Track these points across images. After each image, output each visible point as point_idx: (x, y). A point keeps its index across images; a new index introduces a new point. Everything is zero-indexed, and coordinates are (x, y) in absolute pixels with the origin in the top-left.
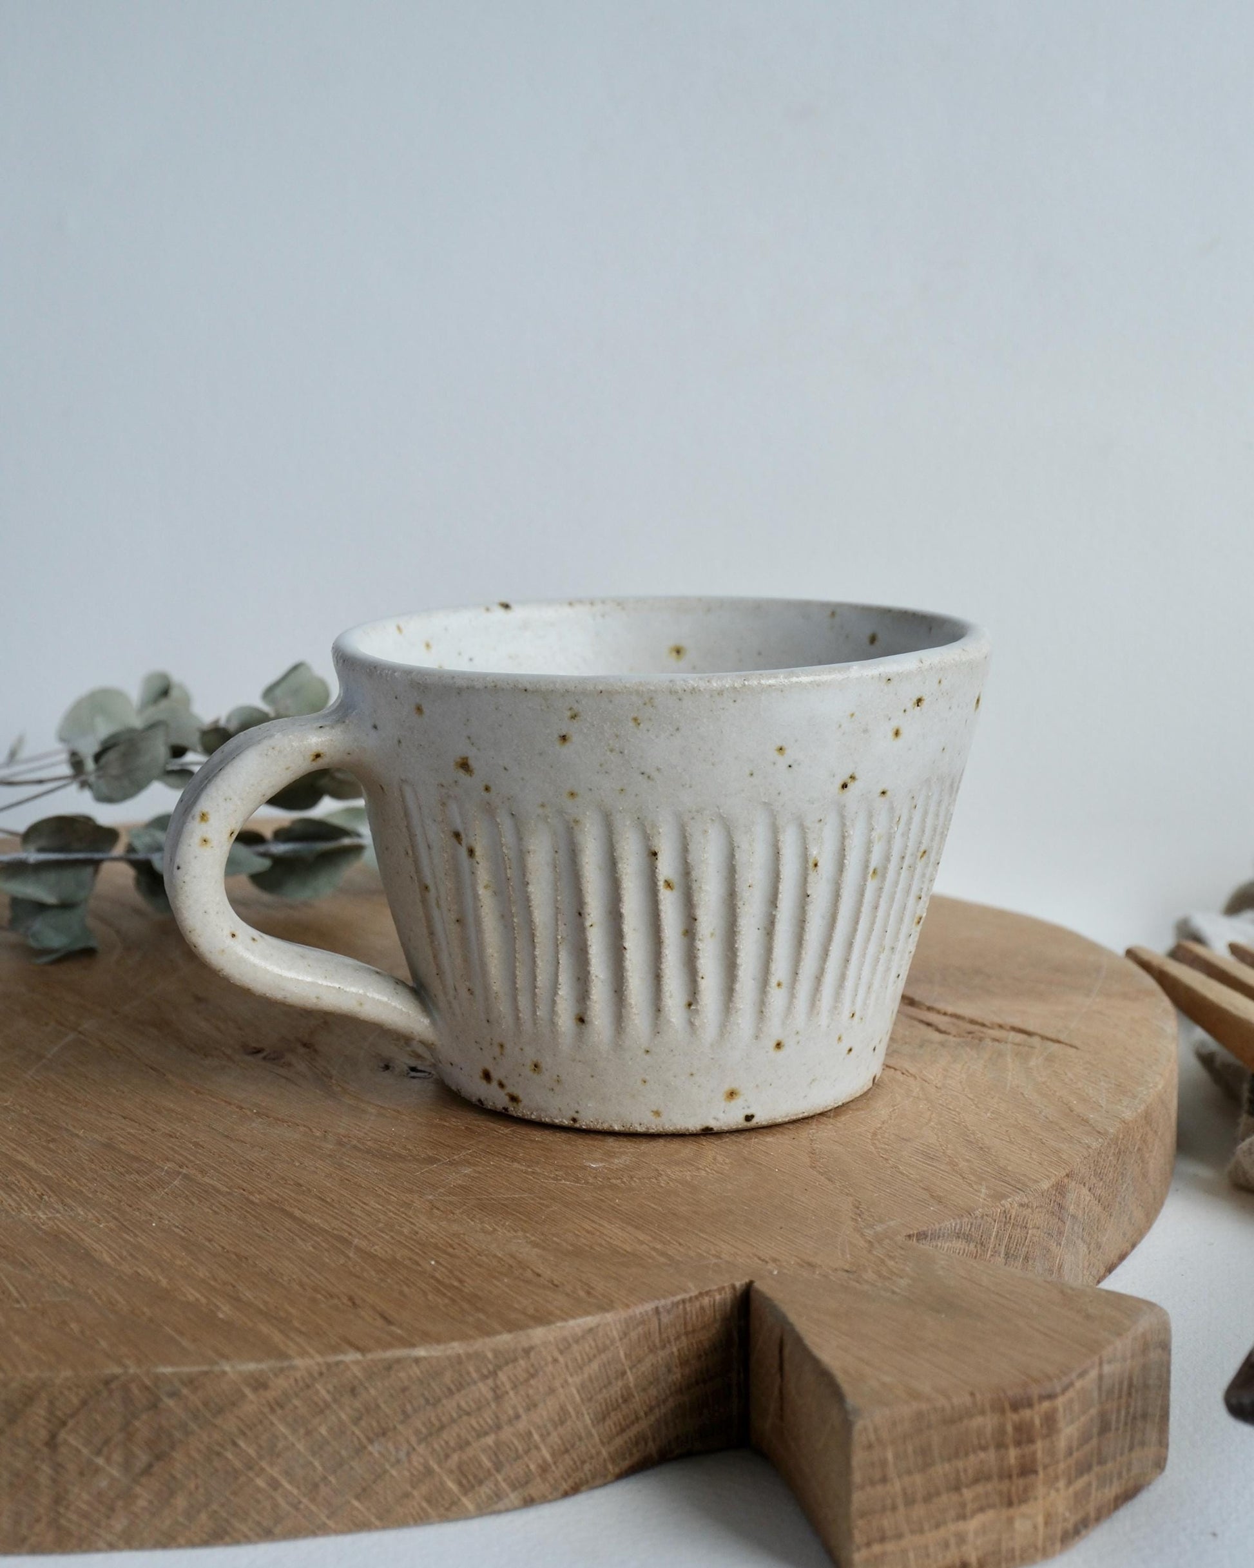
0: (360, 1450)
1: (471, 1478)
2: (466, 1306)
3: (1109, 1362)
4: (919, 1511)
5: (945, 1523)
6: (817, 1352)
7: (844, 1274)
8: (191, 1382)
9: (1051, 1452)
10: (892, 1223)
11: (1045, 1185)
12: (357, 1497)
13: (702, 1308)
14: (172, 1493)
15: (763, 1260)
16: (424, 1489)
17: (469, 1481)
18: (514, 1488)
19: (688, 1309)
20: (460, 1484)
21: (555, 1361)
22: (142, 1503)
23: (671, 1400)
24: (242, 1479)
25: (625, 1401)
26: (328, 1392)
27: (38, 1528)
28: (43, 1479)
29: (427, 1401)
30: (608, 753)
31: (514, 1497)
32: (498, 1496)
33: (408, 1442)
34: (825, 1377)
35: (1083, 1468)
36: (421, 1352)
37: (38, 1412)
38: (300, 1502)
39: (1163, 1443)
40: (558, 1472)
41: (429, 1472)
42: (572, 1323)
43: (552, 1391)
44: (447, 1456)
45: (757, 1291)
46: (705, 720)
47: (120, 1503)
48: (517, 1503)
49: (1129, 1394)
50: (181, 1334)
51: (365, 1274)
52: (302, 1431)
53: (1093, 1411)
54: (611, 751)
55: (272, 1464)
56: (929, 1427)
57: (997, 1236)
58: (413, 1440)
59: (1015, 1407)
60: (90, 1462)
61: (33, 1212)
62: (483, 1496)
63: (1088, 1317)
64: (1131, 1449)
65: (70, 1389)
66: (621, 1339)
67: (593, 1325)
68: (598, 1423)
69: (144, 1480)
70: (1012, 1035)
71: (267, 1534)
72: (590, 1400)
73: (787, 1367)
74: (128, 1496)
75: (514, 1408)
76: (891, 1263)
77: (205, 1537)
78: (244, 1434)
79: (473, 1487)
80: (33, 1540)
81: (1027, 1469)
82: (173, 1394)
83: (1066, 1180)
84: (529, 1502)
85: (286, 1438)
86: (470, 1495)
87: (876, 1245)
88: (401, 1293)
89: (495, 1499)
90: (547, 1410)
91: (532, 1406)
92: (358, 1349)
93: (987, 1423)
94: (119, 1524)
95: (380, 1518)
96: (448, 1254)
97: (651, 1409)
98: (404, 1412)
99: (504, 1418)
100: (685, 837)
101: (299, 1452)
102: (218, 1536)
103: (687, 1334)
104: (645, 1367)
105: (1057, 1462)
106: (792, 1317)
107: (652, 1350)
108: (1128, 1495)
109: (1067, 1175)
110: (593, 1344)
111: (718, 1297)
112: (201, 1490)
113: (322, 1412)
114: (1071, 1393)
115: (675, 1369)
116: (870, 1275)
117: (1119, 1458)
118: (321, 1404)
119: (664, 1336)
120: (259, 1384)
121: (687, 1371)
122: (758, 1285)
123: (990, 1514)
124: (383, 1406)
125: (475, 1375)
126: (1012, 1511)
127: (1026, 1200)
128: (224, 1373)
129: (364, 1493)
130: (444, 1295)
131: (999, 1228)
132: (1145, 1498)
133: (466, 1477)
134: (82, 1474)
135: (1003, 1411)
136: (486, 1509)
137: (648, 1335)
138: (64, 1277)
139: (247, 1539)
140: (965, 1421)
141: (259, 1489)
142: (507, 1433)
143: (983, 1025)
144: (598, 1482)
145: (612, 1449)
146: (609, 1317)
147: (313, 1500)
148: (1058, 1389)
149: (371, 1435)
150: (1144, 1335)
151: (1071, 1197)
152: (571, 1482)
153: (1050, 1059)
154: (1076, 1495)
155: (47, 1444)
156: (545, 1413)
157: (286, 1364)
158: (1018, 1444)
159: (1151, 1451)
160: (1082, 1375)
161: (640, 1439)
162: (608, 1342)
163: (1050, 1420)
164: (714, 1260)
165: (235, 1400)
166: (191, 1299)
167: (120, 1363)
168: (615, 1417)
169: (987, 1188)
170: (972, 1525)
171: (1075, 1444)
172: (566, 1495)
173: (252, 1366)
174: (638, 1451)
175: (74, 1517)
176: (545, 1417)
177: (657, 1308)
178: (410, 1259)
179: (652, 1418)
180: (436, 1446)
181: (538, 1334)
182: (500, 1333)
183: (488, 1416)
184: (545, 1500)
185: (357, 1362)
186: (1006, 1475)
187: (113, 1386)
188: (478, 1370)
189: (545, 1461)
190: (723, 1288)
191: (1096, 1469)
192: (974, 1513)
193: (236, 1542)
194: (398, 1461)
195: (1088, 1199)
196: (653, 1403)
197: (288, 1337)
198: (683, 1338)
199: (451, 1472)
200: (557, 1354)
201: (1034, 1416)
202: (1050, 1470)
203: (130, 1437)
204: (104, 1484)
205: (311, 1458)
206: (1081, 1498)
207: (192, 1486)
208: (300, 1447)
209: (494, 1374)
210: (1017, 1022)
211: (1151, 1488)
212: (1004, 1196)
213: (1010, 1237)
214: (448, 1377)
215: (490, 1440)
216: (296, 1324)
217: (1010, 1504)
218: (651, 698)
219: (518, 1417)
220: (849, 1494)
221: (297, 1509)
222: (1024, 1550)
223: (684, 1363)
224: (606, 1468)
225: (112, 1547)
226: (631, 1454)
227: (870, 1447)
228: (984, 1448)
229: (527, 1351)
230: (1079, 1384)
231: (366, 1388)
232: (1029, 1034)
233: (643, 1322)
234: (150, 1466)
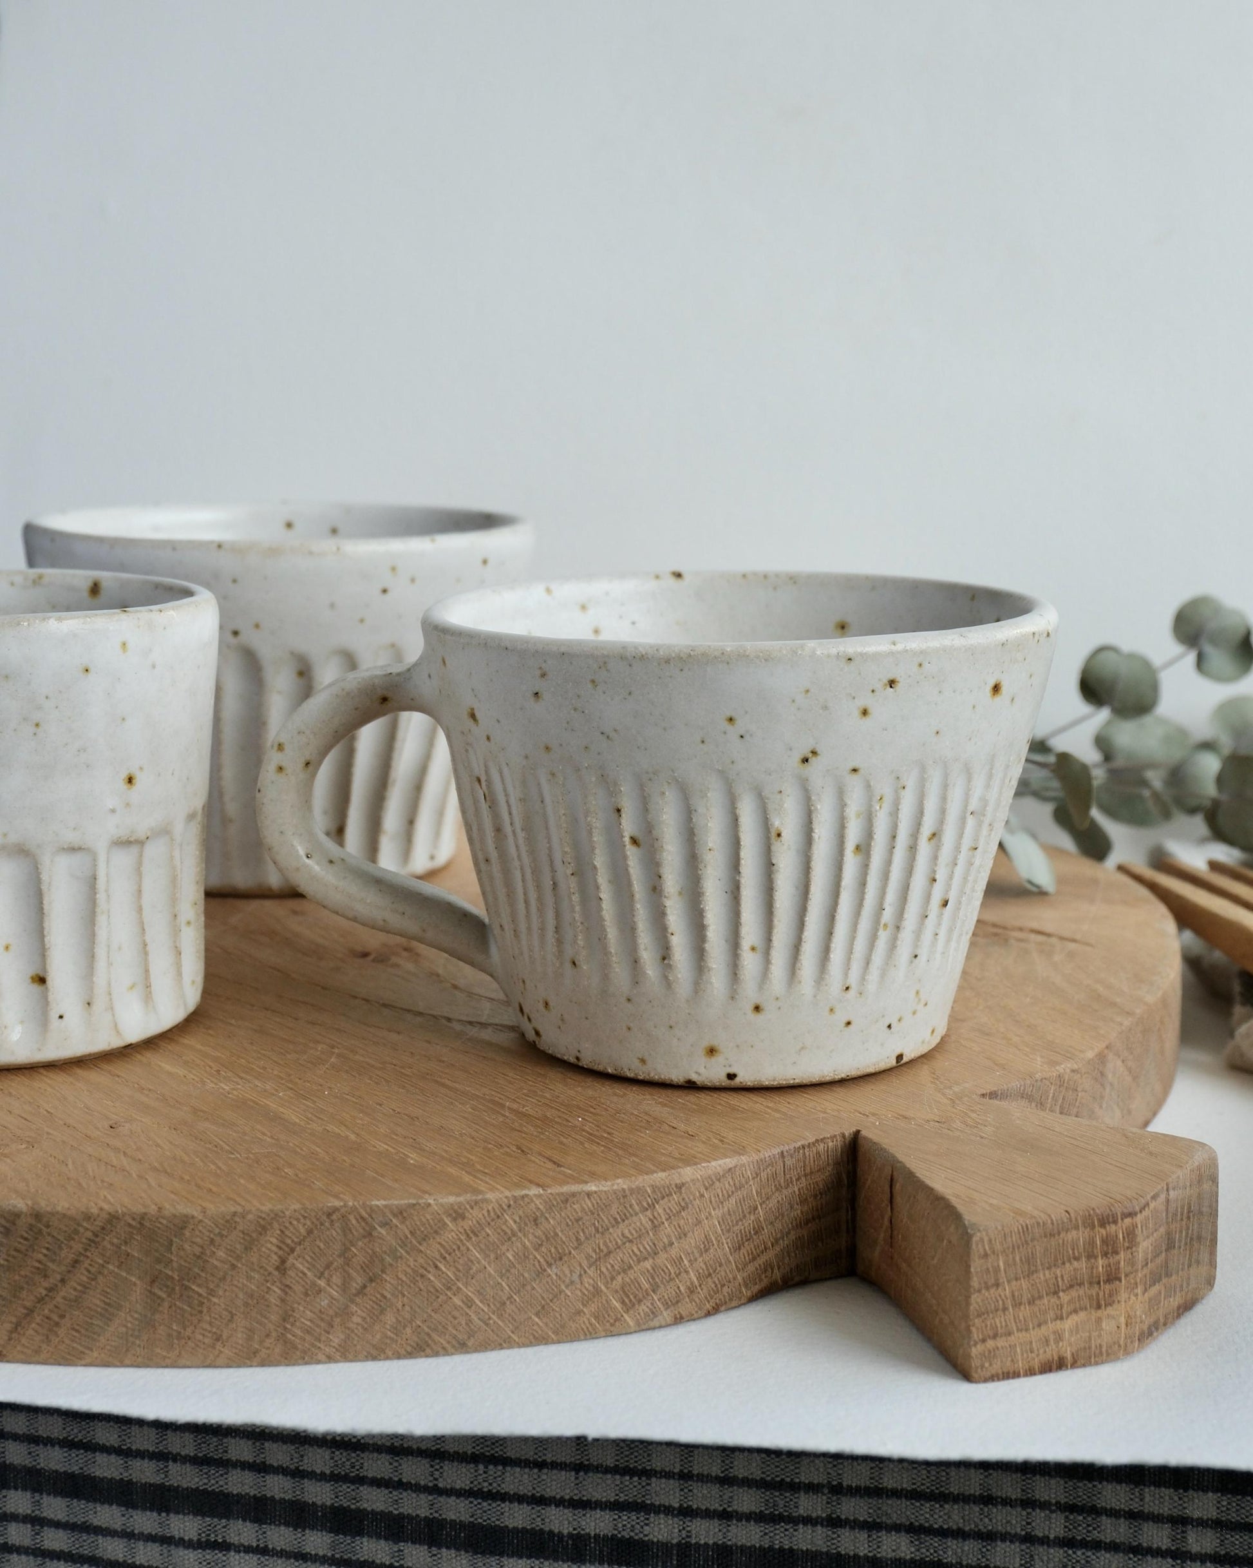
0: (540, 1273)
1: (631, 1297)
2: (620, 1152)
3: (1174, 1189)
4: (1025, 1312)
5: (1046, 1322)
6: (928, 1182)
7: (937, 1124)
8: (400, 1213)
9: (1132, 1262)
10: (967, 1085)
11: (1090, 1054)
12: (537, 1315)
13: (818, 1153)
14: (382, 1311)
15: (864, 1115)
16: (593, 1307)
17: (630, 1301)
18: (667, 1307)
19: (807, 1154)
20: (623, 1302)
21: (702, 1196)
22: (356, 1319)
23: (792, 1232)
24: (442, 1298)
25: (756, 1233)
26: (515, 1222)
27: (268, 1342)
28: (273, 1300)
29: (597, 1230)
30: (572, 712)
31: (667, 1315)
32: (654, 1313)
33: (580, 1265)
34: (939, 1202)
35: (1155, 1279)
36: (592, 1187)
37: (270, 1241)
38: (490, 1318)
39: (1213, 1264)
40: (702, 1293)
41: (597, 1292)
42: (714, 1163)
43: (699, 1222)
44: (613, 1278)
45: (865, 1138)
46: (654, 686)
47: (338, 1320)
48: (669, 1320)
49: (1189, 1218)
50: (382, 1176)
51: (524, 1129)
52: (492, 1256)
53: (1162, 1230)
54: (575, 710)
55: (466, 1285)
56: (1033, 1240)
57: (1053, 1097)
58: (585, 1264)
59: (1103, 1224)
60: (314, 1284)
61: (216, 1084)
62: (642, 1314)
63: (1151, 1153)
64: (1190, 1266)
65: (298, 1220)
66: (753, 1179)
67: (731, 1166)
68: (735, 1251)
69: (358, 1300)
70: (1033, 936)
71: (462, 1347)
72: (728, 1231)
73: (898, 1200)
74: (345, 1313)
75: (668, 1236)
76: (974, 1115)
77: (409, 1349)
78: (445, 1258)
79: (634, 1305)
80: (263, 1353)
81: (1112, 1277)
82: (384, 1225)
83: (1106, 1051)
84: (679, 1320)
85: (479, 1262)
86: (631, 1312)
87: (957, 1102)
88: (561, 1143)
89: (652, 1316)
90: (694, 1239)
91: (683, 1235)
92: (538, 1185)
93: (1080, 1236)
94: (337, 1338)
95: (556, 1333)
96: (591, 1113)
97: (777, 1241)
98: (578, 1239)
99: (660, 1245)
100: (645, 798)
101: (490, 1275)
102: (421, 1348)
103: (805, 1175)
104: (772, 1204)
105: (1137, 1271)
106: (901, 1156)
107: (778, 1189)
108: (1187, 1306)
109: (1107, 1047)
110: (732, 1183)
111: (830, 1144)
112: (407, 1308)
113: (509, 1239)
114: (1146, 1213)
115: (796, 1206)
116: (958, 1124)
117: (1180, 1273)
118: (509, 1232)
119: (788, 1176)
120: (458, 1215)
121: (806, 1208)
122: (864, 1133)
123: (1082, 1315)
124: (560, 1234)
125: (637, 1208)
126: (1099, 1313)
127: (1076, 1067)
128: (429, 1205)
129: (542, 1311)
130: (598, 1144)
131: (1055, 1090)
132: (1199, 1309)
133: (628, 1297)
134: (306, 1294)
135: (1093, 1227)
136: (643, 1327)
137: (775, 1176)
138: (264, 1134)
139: (446, 1353)
140: (1063, 1235)
141: (456, 1307)
142: (662, 1258)
143: (1005, 928)
144: (734, 1304)
145: (745, 1274)
146: (744, 1159)
147: (500, 1316)
148: (1137, 1209)
149: (549, 1259)
150: (1199, 1168)
151: (1110, 1066)
152: (712, 1303)
153: (1071, 955)
154: (1150, 1300)
155: (277, 1268)
156: (693, 1242)
157: (480, 1197)
158: (1105, 1255)
159: (1204, 1270)
160: (1154, 1198)
161: (767, 1267)
162: (743, 1181)
163: (1131, 1234)
164: (822, 1115)
165: (438, 1228)
166: (381, 1149)
167: (336, 1197)
168: (748, 1247)
169: (1042, 1057)
170: (1068, 1324)
171: (1150, 1256)
172: (708, 1314)
173: (452, 1199)
174: (766, 1277)
175: (299, 1332)
176: (693, 1245)
177: (782, 1152)
178: (559, 1117)
179: (778, 1249)
180: (604, 1269)
181: (688, 1173)
182: (653, 1172)
183: (647, 1243)
184: (692, 1319)
185: (540, 1196)
186: (1095, 1282)
187: (334, 1217)
188: (639, 1203)
189: (692, 1283)
190: (835, 1136)
191: (1164, 1280)
192: (1069, 1314)
193: (436, 1354)
194: (572, 1282)
195: (1121, 1069)
196: (779, 1235)
197: (475, 1177)
198: (803, 1179)
199: (617, 1291)
200: (703, 1190)
201: (1117, 1230)
202: (1131, 1278)
203: (348, 1262)
204: (325, 1303)
205: (500, 1280)
206: (1153, 1303)
207: (399, 1305)
208: (490, 1270)
209: (652, 1206)
210: (1035, 925)
211: (1204, 1301)
212: (1057, 1063)
213: (1064, 1099)
214: (614, 1211)
215: (648, 1264)
216: (478, 1167)
217: (1099, 1307)
218: (605, 663)
219: (671, 1244)
220: (968, 1298)
221: (487, 1325)
222: (1109, 1347)
223: (803, 1201)
224: (741, 1292)
225: (330, 1359)
226: (761, 1280)
227: (986, 1255)
228: (1077, 1259)
229: (679, 1187)
230: (1152, 1205)
231: (546, 1219)
232: (1049, 935)
233: (771, 1164)
234: (365, 1287)
